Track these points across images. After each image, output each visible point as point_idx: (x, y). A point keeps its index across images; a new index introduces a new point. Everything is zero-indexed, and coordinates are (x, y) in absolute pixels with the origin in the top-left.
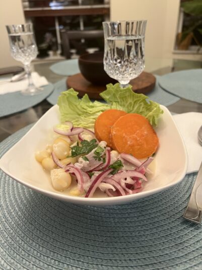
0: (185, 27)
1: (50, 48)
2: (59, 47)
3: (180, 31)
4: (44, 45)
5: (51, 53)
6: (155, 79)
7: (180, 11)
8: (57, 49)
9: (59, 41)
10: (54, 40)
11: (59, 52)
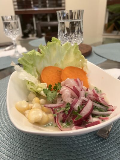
0: (109, 20)
1: (30, 32)
2: (35, 32)
3: (107, 22)
4: (26, 31)
5: (30, 35)
6: (91, 48)
7: (107, 11)
8: (34, 33)
9: (35, 28)
10: (32, 28)
11: (35, 35)
